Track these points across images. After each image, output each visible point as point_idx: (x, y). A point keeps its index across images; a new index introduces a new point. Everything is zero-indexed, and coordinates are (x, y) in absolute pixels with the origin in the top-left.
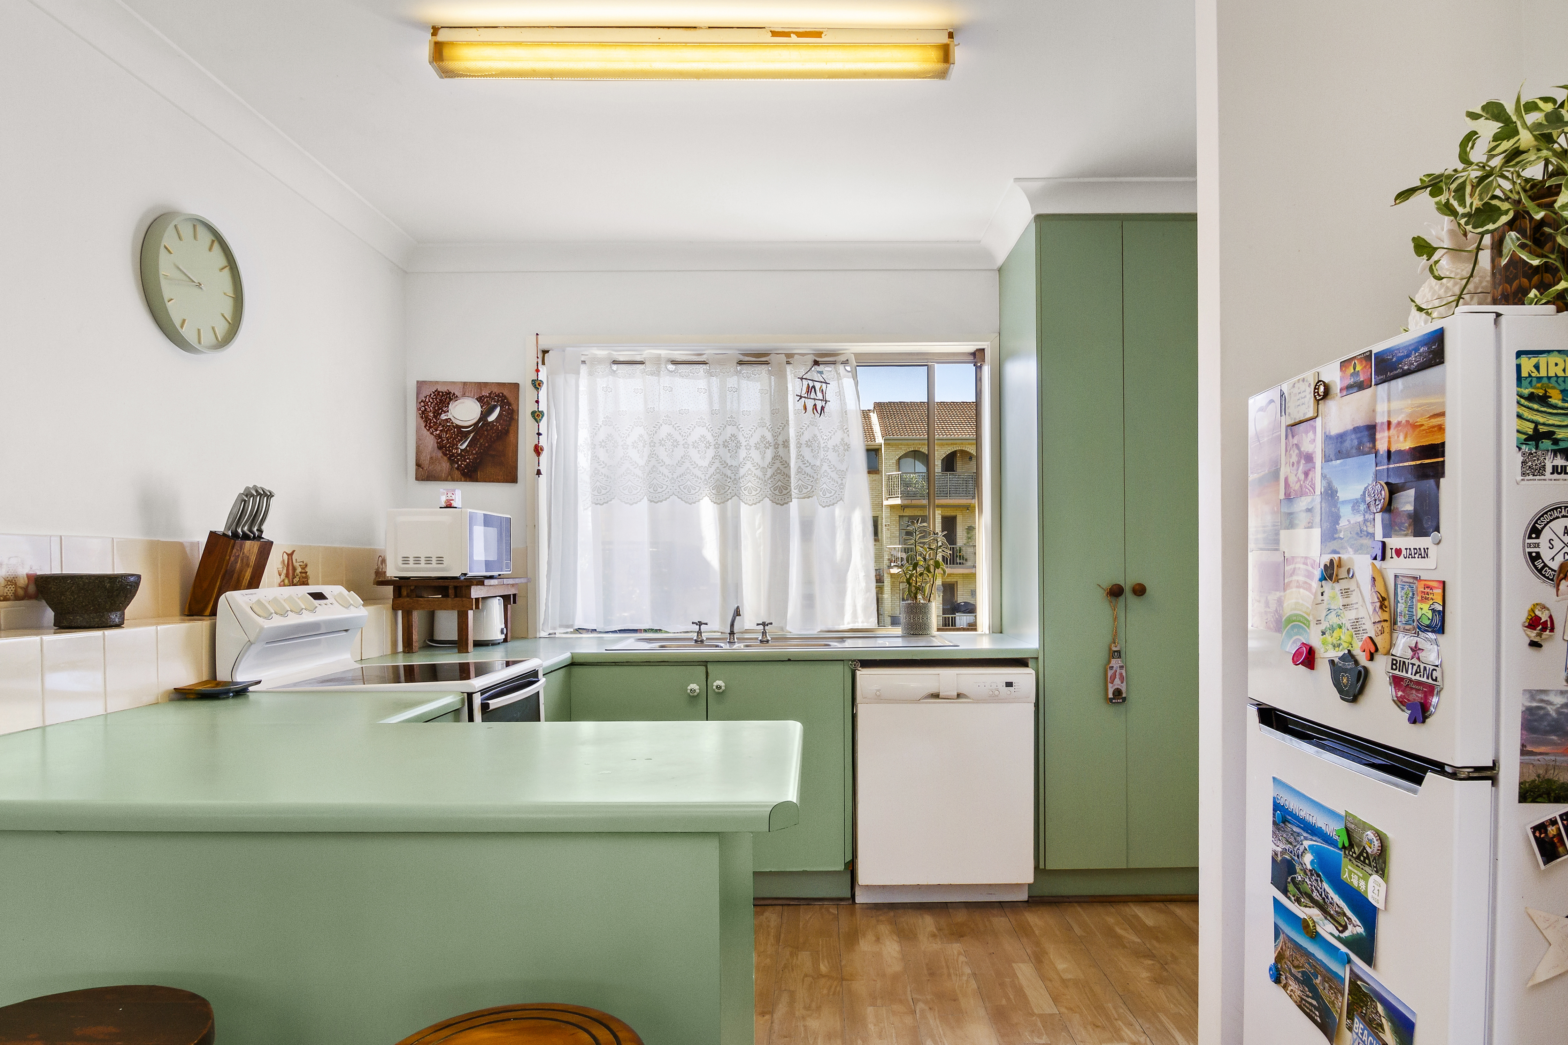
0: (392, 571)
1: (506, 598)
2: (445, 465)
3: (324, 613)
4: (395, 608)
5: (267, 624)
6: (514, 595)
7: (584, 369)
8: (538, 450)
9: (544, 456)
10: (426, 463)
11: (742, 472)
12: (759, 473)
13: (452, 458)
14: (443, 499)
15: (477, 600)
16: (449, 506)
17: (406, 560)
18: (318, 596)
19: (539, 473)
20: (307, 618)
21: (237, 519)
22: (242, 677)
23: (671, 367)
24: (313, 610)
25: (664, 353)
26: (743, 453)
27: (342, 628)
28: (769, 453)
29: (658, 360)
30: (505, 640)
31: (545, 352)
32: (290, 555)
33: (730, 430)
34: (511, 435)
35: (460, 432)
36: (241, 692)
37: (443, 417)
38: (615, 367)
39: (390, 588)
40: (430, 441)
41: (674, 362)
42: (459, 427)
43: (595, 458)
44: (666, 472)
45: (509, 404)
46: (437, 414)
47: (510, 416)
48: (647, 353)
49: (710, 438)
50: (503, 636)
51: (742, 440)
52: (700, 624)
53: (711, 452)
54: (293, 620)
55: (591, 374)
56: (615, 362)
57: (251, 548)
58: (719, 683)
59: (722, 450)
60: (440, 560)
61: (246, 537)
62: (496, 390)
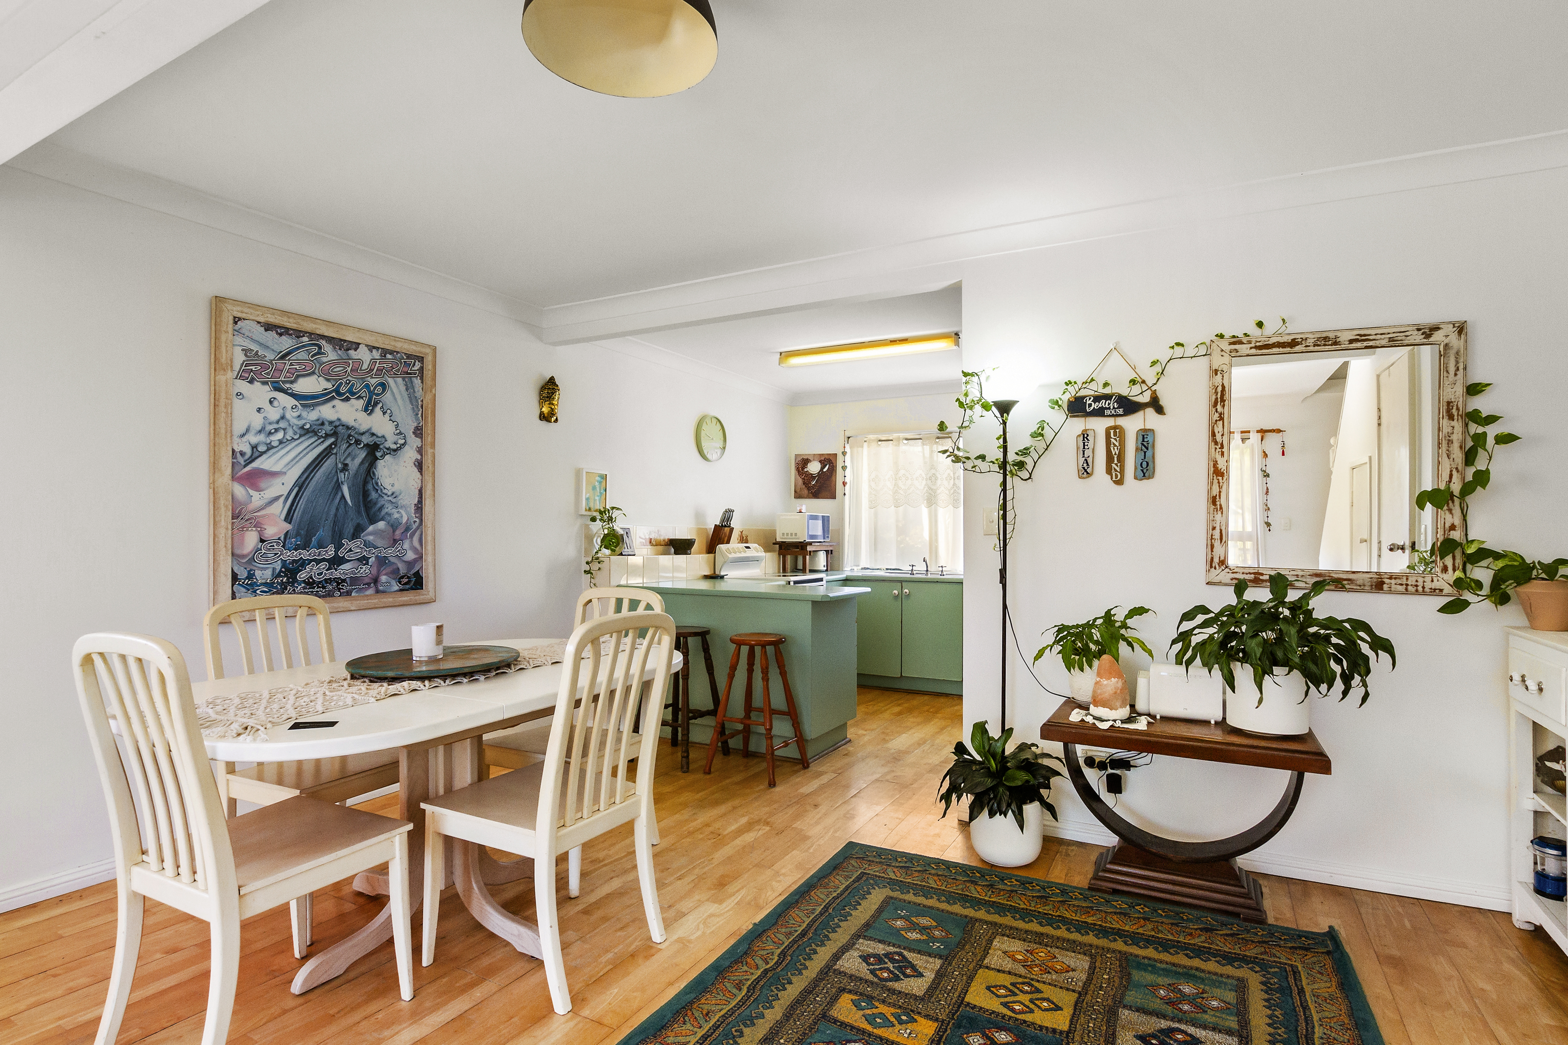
0: (778, 540)
1: (827, 552)
2: (806, 492)
3: (748, 553)
4: (779, 554)
5: (730, 556)
6: (831, 551)
7: (865, 444)
8: (844, 484)
9: (847, 486)
10: (798, 491)
11: (938, 492)
12: (947, 492)
13: (809, 488)
14: (798, 509)
15: (810, 552)
16: (800, 512)
17: (783, 534)
18: (748, 547)
19: (845, 494)
20: (743, 555)
21: (722, 521)
22: (722, 573)
23: (905, 442)
24: (745, 552)
25: (902, 435)
26: (939, 482)
27: (756, 560)
28: (952, 482)
29: (898, 439)
30: (827, 570)
31: (849, 438)
32: (742, 532)
33: (933, 471)
34: (833, 478)
35: (811, 477)
36: (722, 577)
37: (806, 470)
38: (880, 443)
39: (778, 546)
40: (800, 481)
41: (907, 439)
42: (812, 474)
43: (870, 486)
44: (902, 492)
45: (832, 463)
46: (803, 469)
47: (833, 469)
48: (895, 435)
49: (924, 476)
50: (825, 568)
51: (938, 476)
52: (913, 566)
53: (924, 482)
54: (738, 555)
55: (868, 446)
56: (880, 441)
57: (727, 530)
58: (907, 590)
59: (929, 482)
60: (796, 534)
61: (725, 526)
62: (827, 457)
